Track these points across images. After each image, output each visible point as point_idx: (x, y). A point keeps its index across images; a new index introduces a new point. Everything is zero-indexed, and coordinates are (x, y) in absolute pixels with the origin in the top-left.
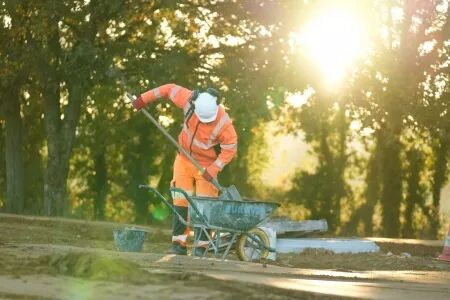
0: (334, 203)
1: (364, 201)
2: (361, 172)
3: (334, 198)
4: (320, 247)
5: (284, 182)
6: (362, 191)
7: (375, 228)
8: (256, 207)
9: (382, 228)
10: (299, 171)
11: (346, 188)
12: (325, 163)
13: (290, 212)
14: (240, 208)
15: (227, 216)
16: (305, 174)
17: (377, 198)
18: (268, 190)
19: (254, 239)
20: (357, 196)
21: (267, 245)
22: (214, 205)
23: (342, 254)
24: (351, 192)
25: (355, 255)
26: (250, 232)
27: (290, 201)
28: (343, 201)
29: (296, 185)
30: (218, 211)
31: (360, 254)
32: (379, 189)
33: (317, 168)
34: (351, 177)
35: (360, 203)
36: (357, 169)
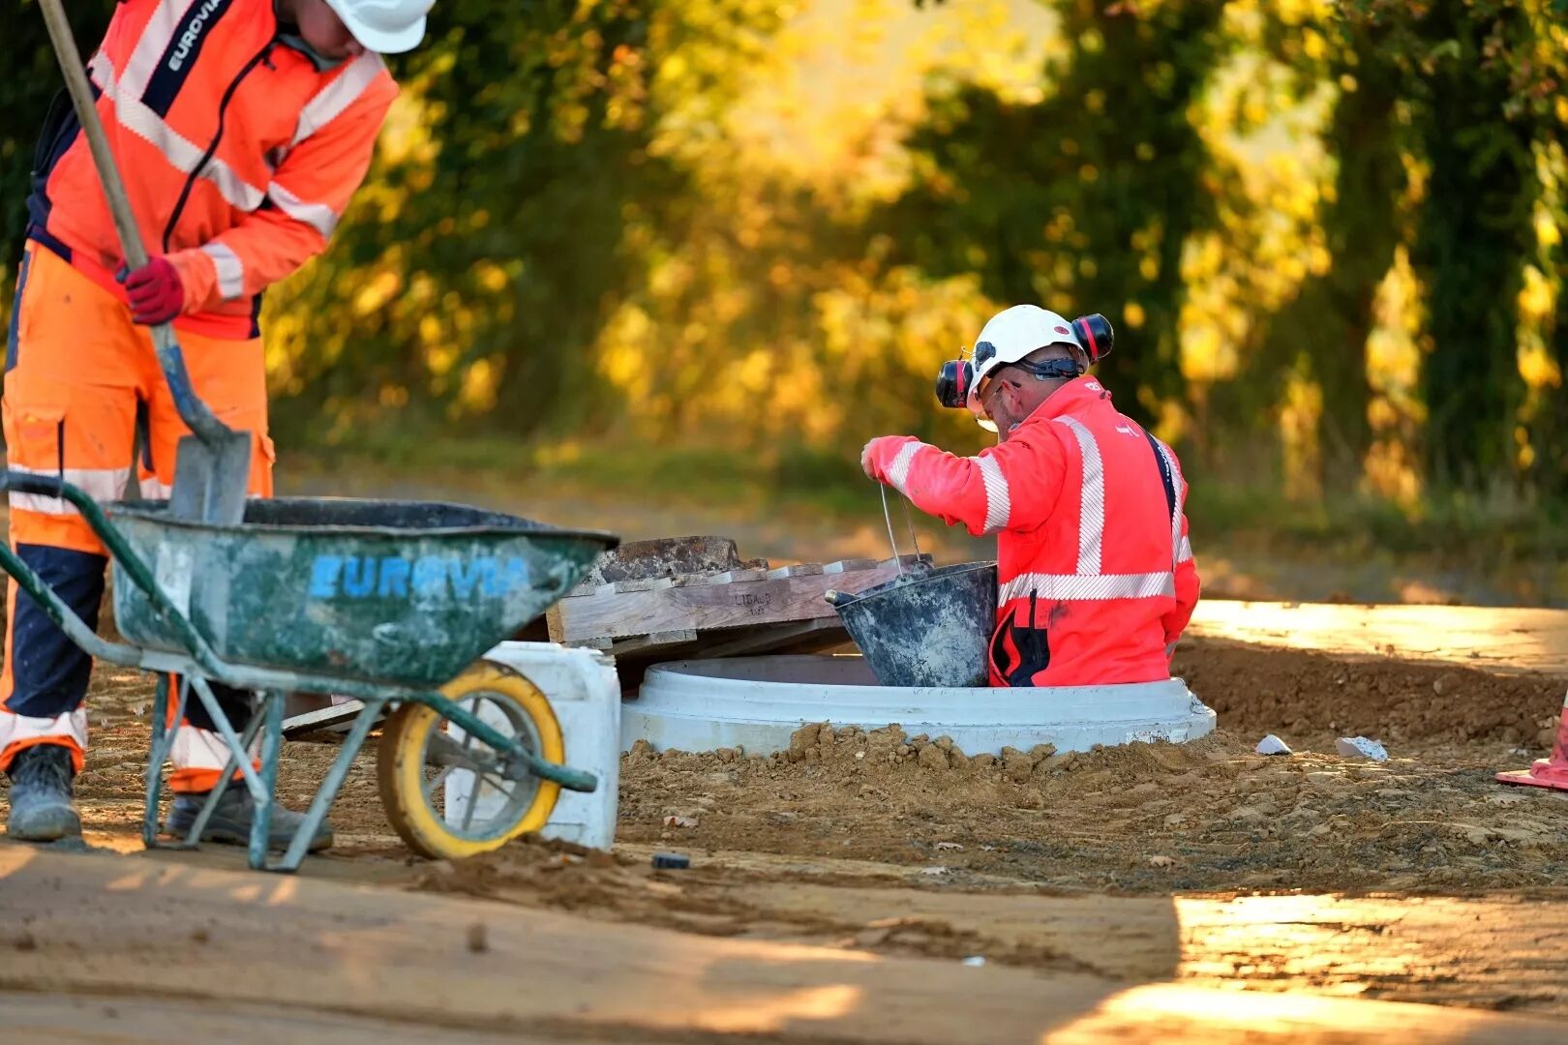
0: (1149, 268)
1: (1319, 259)
2: (1302, 91)
3: (1145, 239)
4: (881, 720)
5: (862, 149)
6: (1304, 199)
7: (1379, 411)
8: (484, 561)
9: (1417, 411)
10: (945, 88)
11: (1212, 180)
12: (1092, 42)
13: (896, 319)
14: (395, 568)
15: (318, 614)
16: (978, 100)
17: (1396, 238)
18: (770, 192)
19: (473, 729)
20: (1275, 234)
21: (552, 759)
22: (249, 552)
23: (999, 762)
24: (1245, 208)
25: (1073, 765)
26: (449, 691)
27: (899, 258)
28: (1200, 257)
29: (928, 165)
30: (268, 588)
31: (1102, 756)
32: (1403, 182)
33: (1050, 69)
34: (1241, 123)
35: (1295, 269)
36: (1280, 74)
